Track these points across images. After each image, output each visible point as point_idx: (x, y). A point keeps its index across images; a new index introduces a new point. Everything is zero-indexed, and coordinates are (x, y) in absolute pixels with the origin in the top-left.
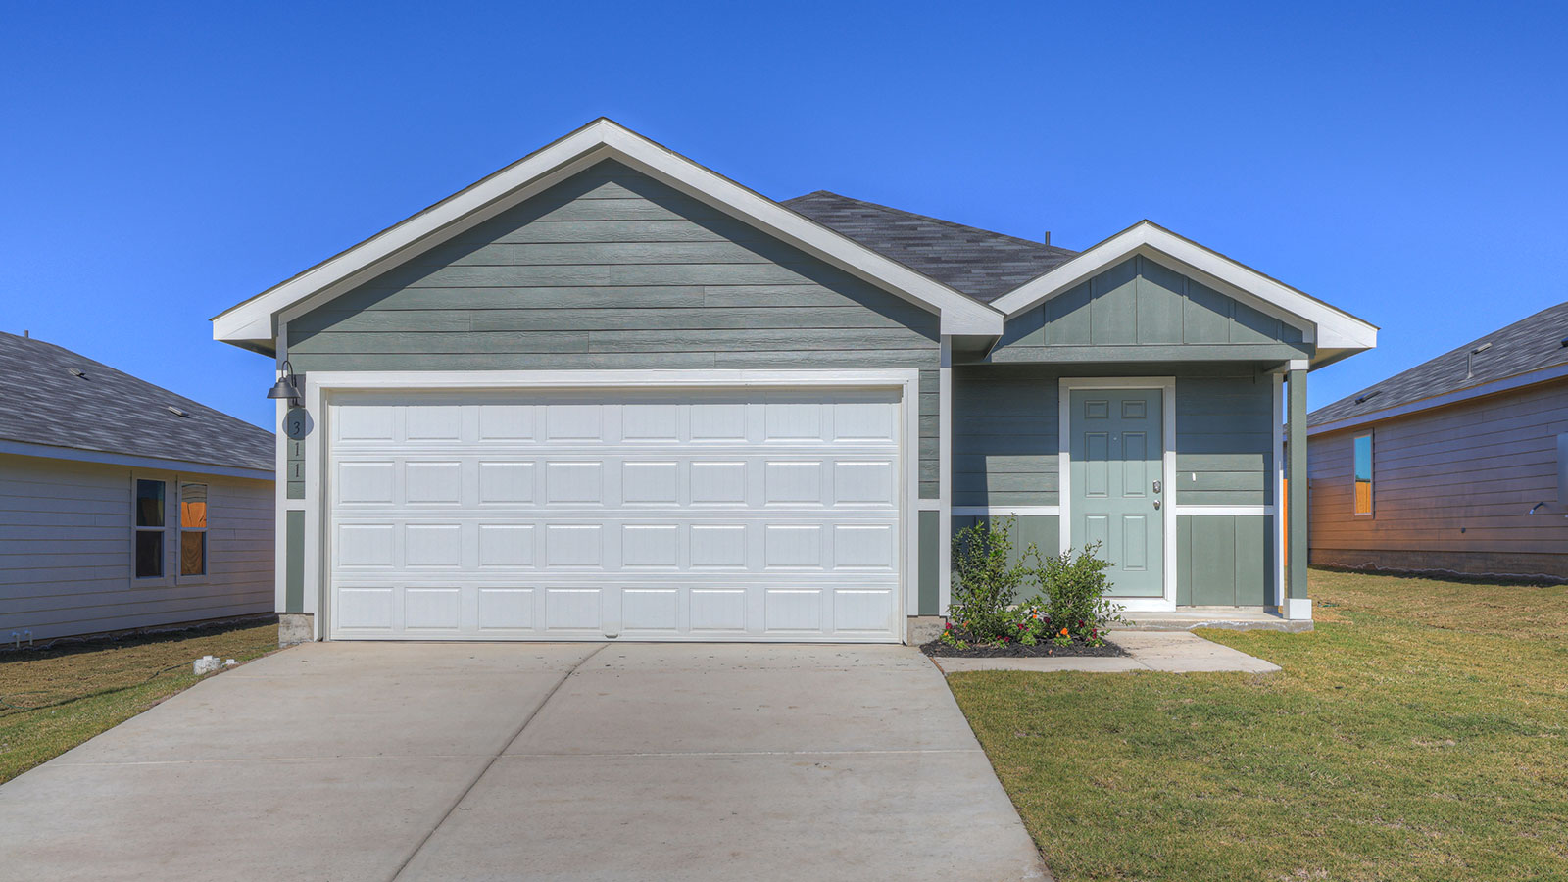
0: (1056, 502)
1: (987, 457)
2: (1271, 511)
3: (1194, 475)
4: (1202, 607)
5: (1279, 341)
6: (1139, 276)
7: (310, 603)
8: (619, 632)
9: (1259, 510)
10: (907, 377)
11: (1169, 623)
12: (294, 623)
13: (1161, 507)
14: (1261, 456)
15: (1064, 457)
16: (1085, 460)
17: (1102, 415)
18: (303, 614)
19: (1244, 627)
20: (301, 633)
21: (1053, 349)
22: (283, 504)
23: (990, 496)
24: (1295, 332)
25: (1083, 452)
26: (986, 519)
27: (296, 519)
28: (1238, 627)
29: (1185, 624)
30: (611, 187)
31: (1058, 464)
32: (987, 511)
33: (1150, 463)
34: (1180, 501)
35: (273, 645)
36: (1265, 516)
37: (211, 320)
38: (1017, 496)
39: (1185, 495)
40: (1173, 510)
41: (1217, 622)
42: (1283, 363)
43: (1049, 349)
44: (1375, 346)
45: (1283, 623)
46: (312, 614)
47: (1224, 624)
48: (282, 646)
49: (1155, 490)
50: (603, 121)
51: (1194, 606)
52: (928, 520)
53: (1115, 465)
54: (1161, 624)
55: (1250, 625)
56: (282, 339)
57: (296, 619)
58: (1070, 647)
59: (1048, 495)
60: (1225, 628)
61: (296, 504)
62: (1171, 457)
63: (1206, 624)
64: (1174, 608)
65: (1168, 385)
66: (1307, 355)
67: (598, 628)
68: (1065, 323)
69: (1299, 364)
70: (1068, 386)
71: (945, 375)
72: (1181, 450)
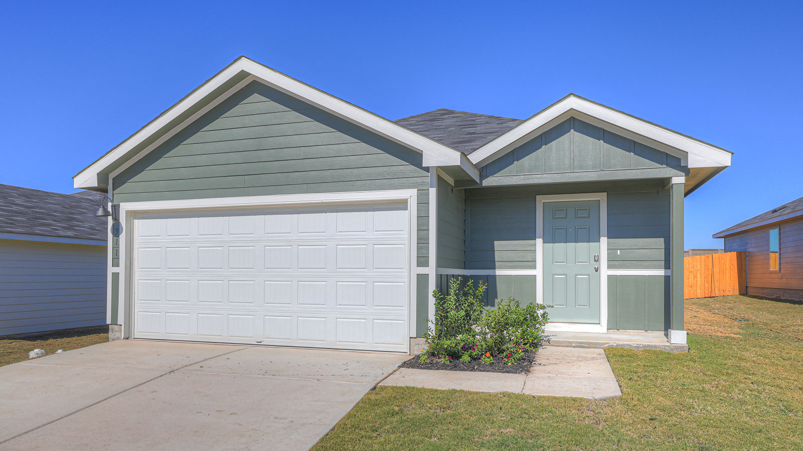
0: (534, 267)
1: (495, 242)
2: (669, 273)
3: (619, 251)
4: (624, 331)
5: (664, 166)
6: (572, 130)
7: (121, 320)
8: (262, 340)
9: (661, 272)
10: (410, 194)
11: (590, 343)
12: (115, 329)
13: (599, 270)
14: (663, 239)
15: (539, 242)
16: (553, 243)
17: (564, 216)
18: (117, 325)
19: (639, 347)
20: (117, 335)
21: (519, 177)
22: (111, 270)
23: (497, 264)
24: (675, 159)
25: (549, 239)
26: (494, 276)
27: (116, 276)
28: (636, 347)
29: (600, 344)
30: (256, 97)
31: (535, 245)
32: (495, 272)
33: (592, 244)
34: (610, 267)
35: (107, 340)
36: (665, 276)
37: (73, 178)
38: (512, 264)
39: (613, 262)
40: (605, 272)
41: (621, 343)
42: (668, 180)
43: (517, 177)
44: (730, 165)
45: (666, 346)
46: (121, 325)
47: (627, 345)
48: (110, 340)
49: (595, 260)
50: (243, 58)
51: (619, 330)
52: (422, 280)
53: (571, 246)
54: (585, 343)
55: (644, 346)
56: (110, 187)
57: (116, 327)
58: (491, 364)
59: (530, 263)
60: (627, 347)
61: (116, 270)
62: (604, 240)
63: (615, 344)
64: (605, 331)
65: (602, 197)
66: (684, 174)
67: (252, 337)
68: (527, 161)
69: (679, 179)
70: (541, 200)
71: (433, 192)
72: (609, 237)
